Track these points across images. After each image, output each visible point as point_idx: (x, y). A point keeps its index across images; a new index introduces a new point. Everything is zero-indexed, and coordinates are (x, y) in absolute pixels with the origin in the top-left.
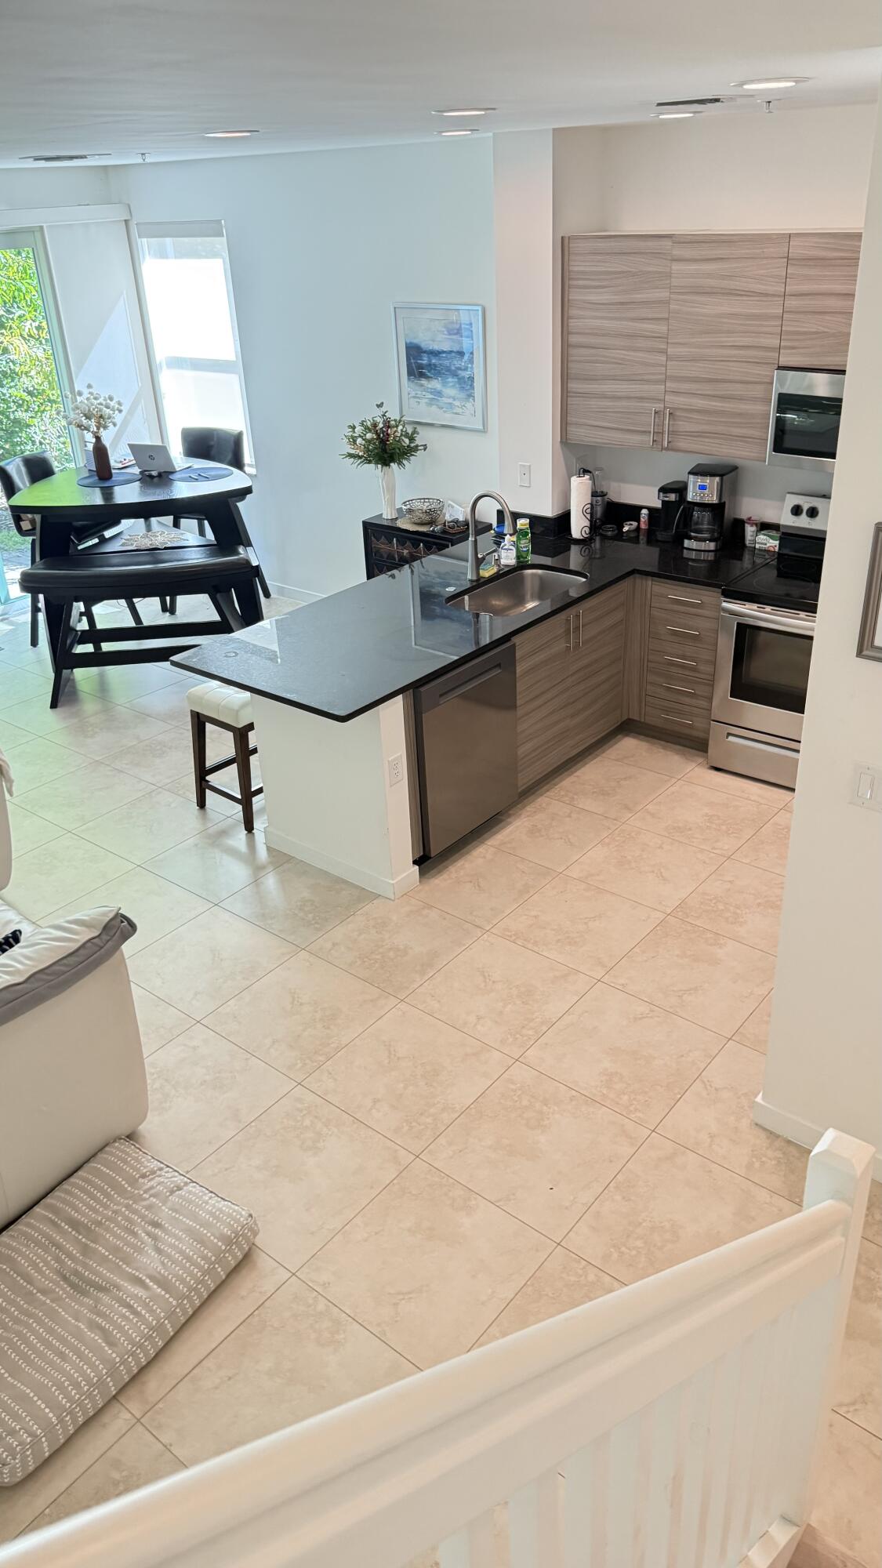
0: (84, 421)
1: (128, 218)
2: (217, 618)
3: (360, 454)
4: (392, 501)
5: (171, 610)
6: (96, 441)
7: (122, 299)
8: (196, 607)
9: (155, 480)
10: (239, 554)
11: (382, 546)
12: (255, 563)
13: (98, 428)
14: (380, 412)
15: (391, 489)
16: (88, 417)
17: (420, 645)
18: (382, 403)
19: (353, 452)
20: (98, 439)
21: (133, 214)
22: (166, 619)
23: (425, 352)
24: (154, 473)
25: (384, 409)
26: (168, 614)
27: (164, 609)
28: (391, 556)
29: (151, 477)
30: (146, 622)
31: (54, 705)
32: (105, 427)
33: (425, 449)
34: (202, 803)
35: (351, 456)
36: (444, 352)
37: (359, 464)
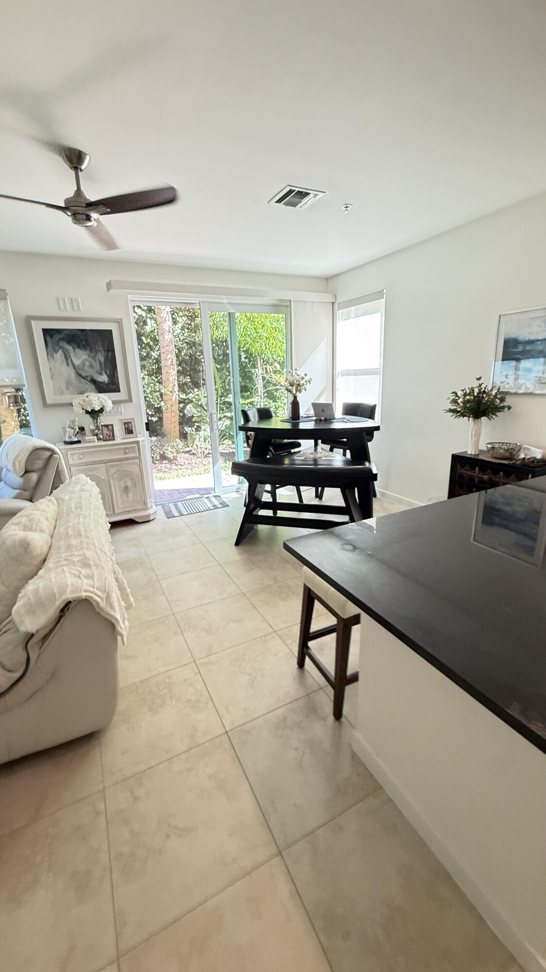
0: (290, 388)
1: (334, 301)
2: (343, 505)
3: (459, 410)
4: (477, 443)
5: (319, 496)
6: (294, 399)
7: (324, 341)
8: (333, 496)
9: (323, 422)
10: (366, 465)
11: (466, 472)
12: (375, 472)
13: (296, 392)
14: (477, 383)
15: (478, 435)
16: (292, 385)
17: (477, 542)
18: (481, 377)
19: (452, 408)
20: (295, 397)
21: (337, 299)
22: (316, 502)
23: (521, 343)
24: (322, 418)
25: (480, 382)
26: (318, 499)
27: (317, 496)
28: (472, 479)
29: (321, 420)
30: (305, 502)
31: (237, 544)
32: (300, 391)
33: (509, 409)
34: (301, 664)
35: (451, 411)
36: (538, 340)
37: (455, 417)
